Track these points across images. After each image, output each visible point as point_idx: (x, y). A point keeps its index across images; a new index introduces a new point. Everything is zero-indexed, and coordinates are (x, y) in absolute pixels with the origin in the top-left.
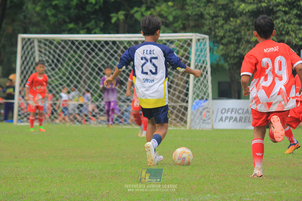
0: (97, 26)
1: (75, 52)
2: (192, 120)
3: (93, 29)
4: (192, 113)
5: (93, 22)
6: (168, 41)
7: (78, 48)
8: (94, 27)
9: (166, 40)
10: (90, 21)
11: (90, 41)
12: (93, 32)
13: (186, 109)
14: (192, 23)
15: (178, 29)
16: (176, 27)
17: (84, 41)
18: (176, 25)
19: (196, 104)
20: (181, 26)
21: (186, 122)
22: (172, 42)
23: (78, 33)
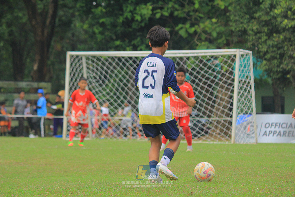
0: (142, 43)
1: (122, 68)
2: (236, 135)
3: (138, 46)
4: (236, 128)
5: (139, 39)
6: (212, 57)
7: (124, 64)
8: (139, 43)
9: (210, 56)
10: (136, 38)
11: (136, 58)
12: (139, 49)
13: (230, 123)
14: (235, 39)
15: (221, 45)
16: (220, 43)
17: (131, 58)
18: (220, 41)
19: (240, 118)
20: (225, 42)
21: (230, 136)
22: (216, 58)
23: (124, 50)
